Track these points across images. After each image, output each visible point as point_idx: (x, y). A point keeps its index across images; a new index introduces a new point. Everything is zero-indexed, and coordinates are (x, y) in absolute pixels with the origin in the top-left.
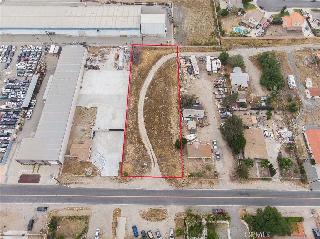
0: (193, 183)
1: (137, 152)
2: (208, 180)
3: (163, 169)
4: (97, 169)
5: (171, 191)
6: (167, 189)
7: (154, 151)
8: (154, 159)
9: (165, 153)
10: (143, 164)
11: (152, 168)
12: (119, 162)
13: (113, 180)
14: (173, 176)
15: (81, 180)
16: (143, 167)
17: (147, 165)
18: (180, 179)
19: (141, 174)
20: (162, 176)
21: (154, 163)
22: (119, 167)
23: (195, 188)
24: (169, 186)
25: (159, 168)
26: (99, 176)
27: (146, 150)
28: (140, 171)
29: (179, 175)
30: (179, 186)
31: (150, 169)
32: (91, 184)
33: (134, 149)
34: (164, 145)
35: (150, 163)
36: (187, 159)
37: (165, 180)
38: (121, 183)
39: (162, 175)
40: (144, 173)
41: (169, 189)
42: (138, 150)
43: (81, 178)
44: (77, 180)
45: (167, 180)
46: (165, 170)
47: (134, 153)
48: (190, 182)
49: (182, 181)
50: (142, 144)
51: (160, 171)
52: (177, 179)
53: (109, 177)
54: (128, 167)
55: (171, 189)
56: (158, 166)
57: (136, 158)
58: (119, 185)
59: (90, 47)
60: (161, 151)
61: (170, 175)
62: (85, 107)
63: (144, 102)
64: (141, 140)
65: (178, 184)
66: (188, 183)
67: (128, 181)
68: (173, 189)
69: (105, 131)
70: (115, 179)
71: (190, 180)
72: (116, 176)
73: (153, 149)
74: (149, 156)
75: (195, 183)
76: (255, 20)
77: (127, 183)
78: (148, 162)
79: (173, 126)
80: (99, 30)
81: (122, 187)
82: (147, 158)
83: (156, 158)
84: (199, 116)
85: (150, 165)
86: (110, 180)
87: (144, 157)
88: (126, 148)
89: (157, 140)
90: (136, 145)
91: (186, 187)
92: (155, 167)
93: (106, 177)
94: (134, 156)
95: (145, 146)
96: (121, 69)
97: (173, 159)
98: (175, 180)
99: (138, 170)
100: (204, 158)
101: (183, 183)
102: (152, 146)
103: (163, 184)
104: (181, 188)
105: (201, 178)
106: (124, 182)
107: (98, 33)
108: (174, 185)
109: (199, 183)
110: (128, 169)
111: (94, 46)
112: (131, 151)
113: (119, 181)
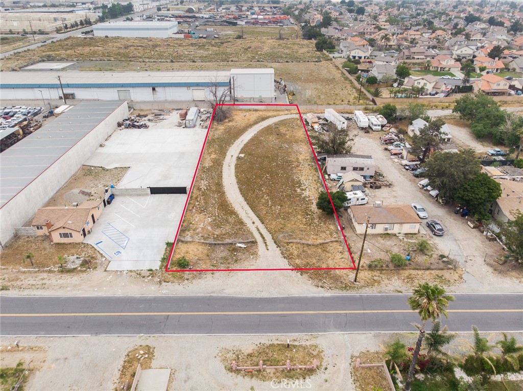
1: (216, 225)
2: (428, 272)
3: (292, 254)
4: (99, 256)
5: (324, 298)
6: (310, 295)
7: (263, 223)
8: (264, 236)
9: (294, 226)
10: (235, 244)
11: (259, 253)
12: (167, 242)
13: (144, 277)
14: (324, 266)
15: (43, 279)
16: (234, 250)
17: (243, 246)
18: (345, 271)
19: (229, 263)
20: (291, 267)
21: (265, 243)
22: (164, 252)
23: (397, 290)
24: (314, 287)
25: (280, 252)
26: (100, 270)
27: (241, 223)
28: (225, 259)
30: (346, 287)
31: (255, 254)
32: (69, 289)
33: (210, 221)
34: (289, 213)
35: (253, 242)
36: (355, 235)
37: (301, 275)
38: (164, 284)
39: (290, 265)
40: (236, 261)
41: (316, 295)
42: (221, 223)
43: (45, 275)
44: (30, 278)
45: (305, 276)
46: (298, 256)
47: (209, 228)
48: (375, 278)
49: (352, 275)
50: (233, 213)
51: (285, 257)
52: (337, 272)
53: (131, 271)
54: (190, 250)
55: (321, 295)
56: (279, 249)
57: (216, 236)
58: (159, 289)
59: (134, 109)
60: (283, 222)
61: (314, 264)
62: (102, 167)
63: (237, 160)
64: (229, 207)
65: (341, 282)
66: (372, 280)
67: (187, 279)
68: (328, 294)
69: (140, 195)
70: (149, 276)
71: (377, 275)
72: (154, 269)
73: (260, 220)
74: (249, 231)
75: (393, 280)
76: (426, 82)
77: (183, 284)
78: (249, 240)
79: (305, 187)
80: (156, 89)
81: (167, 291)
82: (244, 234)
83: (270, 235)
84: (365, 169)
85: (255, 247)
86: (133, 278)
87: (237, 234)
88: (190, 218)
89: (271, 207)
90: (217, 214)
91: (367, 289)
92: (268, 250)
93: (121, 272)
94: (210, 232)
95: (240, 217)
96: (190, 127)
97: (317, 235)
98: (331, 274)
99: (220, 256)
100: (399, 233)
101: (355, 281)
102: (257, 216)
103: (297, 283)
104: (354, 292)
105: (405, 269)
106: (175, 281)
107: (153, 94)
108: (330, 286)
109: (404, 280)
110: (190, 255)
111: (142, 109)
112: (202, 224)
113: (159, 280)
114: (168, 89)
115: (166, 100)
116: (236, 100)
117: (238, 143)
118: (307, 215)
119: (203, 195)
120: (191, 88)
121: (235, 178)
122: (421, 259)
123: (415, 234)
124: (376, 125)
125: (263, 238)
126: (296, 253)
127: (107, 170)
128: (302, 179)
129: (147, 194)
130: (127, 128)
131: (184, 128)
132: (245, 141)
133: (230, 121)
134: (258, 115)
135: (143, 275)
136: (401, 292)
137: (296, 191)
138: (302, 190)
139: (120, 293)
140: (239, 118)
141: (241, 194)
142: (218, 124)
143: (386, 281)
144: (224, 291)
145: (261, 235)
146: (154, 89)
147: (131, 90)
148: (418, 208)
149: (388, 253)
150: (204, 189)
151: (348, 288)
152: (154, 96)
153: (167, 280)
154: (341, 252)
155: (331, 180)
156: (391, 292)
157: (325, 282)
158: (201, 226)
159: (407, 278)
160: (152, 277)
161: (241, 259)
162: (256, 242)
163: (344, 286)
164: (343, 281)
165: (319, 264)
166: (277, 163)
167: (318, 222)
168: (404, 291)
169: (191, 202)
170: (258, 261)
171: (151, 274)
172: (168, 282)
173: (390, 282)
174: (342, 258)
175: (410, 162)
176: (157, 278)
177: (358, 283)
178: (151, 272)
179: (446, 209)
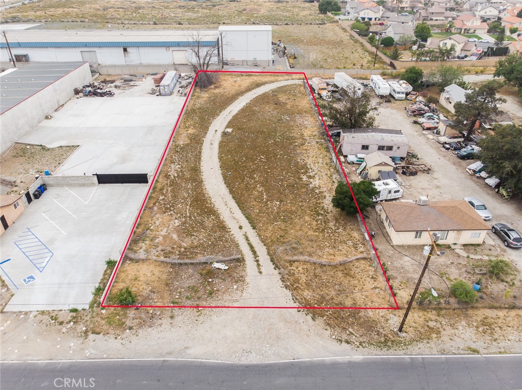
0: (448, 328)
1: (186, 231)
2: (513, 313)
3: (297, 281)
5: (351, 365)
6: (329, 359)
7: (254, 228)
8: (256, 249)
9: (300, 233)
10: (211, 263)
11: (248, 279)
12: (107, 260)
13: (61, 323)
16: (209, 274)
17: (223, 267)
18: (382, 312)
19: (199, 298)
20: (296, 305)
21: (257, 261)
22: (101, 277)
23: (470, 348)
24: (335, 342)
25: (279, 277)
27: (222, 227)
28: (194, 289)
29: (375, 299)
30: (386, 341)
31: (241, 280)
33: (177, 224)
34: (292, 212)
35: (238, 260)
36: (390, 247)
37: (313, 319)
38: (91, 336)
39: (295, 299)
40: (211, 293)
41: (339, 359)
42: (193, 228)
45: (320, 321)
46: (307, 284)
47: (175, 236)
48: (431, 324)
49: (395, 320)
50: (212, 212)
51: (286, 287)
52: (370, 313)
53: (43, 313)
54: (141, 273)
55: (347, 358)
56: (277, 271)
57: (183, 250)
58: (82, 346)
59: (100, 74)
60: (283, 227)
61: (332, 299)
62: (41, 146)
63: (222, 136)
64: (207, 203)
65: (378, 333)
66: (426, 328)
67: (130, 328)
68: (358, 356)
69: (83, 185)
70: (70, 322)
71: (433, 317)
72: (80, 308)
73: (250, 223)
74: (233, 241)
75: (461, 328)
76: (454, 42)
77: (124, 336)
78: (232, 257)
79: (314, 173)
80: (128, 49)
81: (93, 352)
82: (225, 247)
83: (265, 247)
84: (395, 148)
85: (241, 268)
86: (44, 327)
87: (215, 245)
88: (148, 221)
89: (266, 202)
90: (188, 214)
91: (420, 345)
92: (261, 273)
93: (26, 313)
94: (175, 244)
95: (221, 218)
96: (165, 95)
97: (334, 247)
98: (360, 317)
99: (186, 285)
100: (455, 244)
101: (400, 330)
102: (246, 217)
103: (308, 336)
104: (400, 352)
105: (477, 308)
106: (111, 331)
107: (125, 56)
108: (361, 339)
109: (477, 327)
110: (140, 283)
111: (110, 73)
112: (165, 230)
113: (84, 329)
114: (143, 50)
115: (141, 64)
116: (225, 63)
117: (225, 115)
118: (318, 214)
119: (171, 186)
120: (171, 49)
121: (218, 160)
122: (496, 287)
123: (479, 245)
124: (399, 93)
125: (254, 252)
126: (303, 279)
127: (49, 149)
128: (309, 161)
129: (93, 184)
130: (87, 96)
131: (158, 95)
132: (234, 113)
133: (216, 87)
134: (251, 80)
135: (60, 320)
136: (476, 351)
137: (301, 179)
138: (310, 177)
139: (14, 357)
140: (228, 84)
141: (225, 183)
142: (201, 90)
143: (449, 331)
144: (188, 351)
145: (252, 247)
146: (125, 50)
147: (97, 50)
148: (476, 204)
149: (444, 278)
150: (174, 177)
151: (389, 344)
152: (127, 58)
153: (98, 330)
154: (372, 278)
155: (349, 163)
156: (462, 352)
157: (351, 333)
158: (163, 233)
159: (483, 325)
160: (75, 323)
161: (218, 291)
162: (243, 260)
163: (383, 339)
164: (381, 330)
165: (340, 299)
166: (275, 141)
167: (335, 225)
168: (482, 350)
169: (153, 195)
170: (244, 294)
171: (74, 318)
172: (98, 333)
173: (456, 331)
174: (376, 288)
175: (450, 138)
176: (82, 326)
177: (404, 334)
178: (74, 314)
179: (515, 206)
